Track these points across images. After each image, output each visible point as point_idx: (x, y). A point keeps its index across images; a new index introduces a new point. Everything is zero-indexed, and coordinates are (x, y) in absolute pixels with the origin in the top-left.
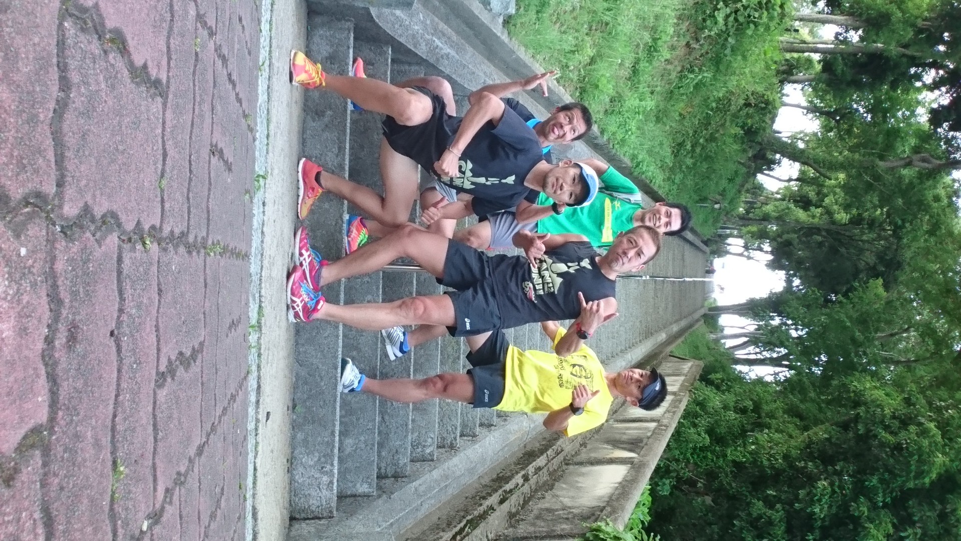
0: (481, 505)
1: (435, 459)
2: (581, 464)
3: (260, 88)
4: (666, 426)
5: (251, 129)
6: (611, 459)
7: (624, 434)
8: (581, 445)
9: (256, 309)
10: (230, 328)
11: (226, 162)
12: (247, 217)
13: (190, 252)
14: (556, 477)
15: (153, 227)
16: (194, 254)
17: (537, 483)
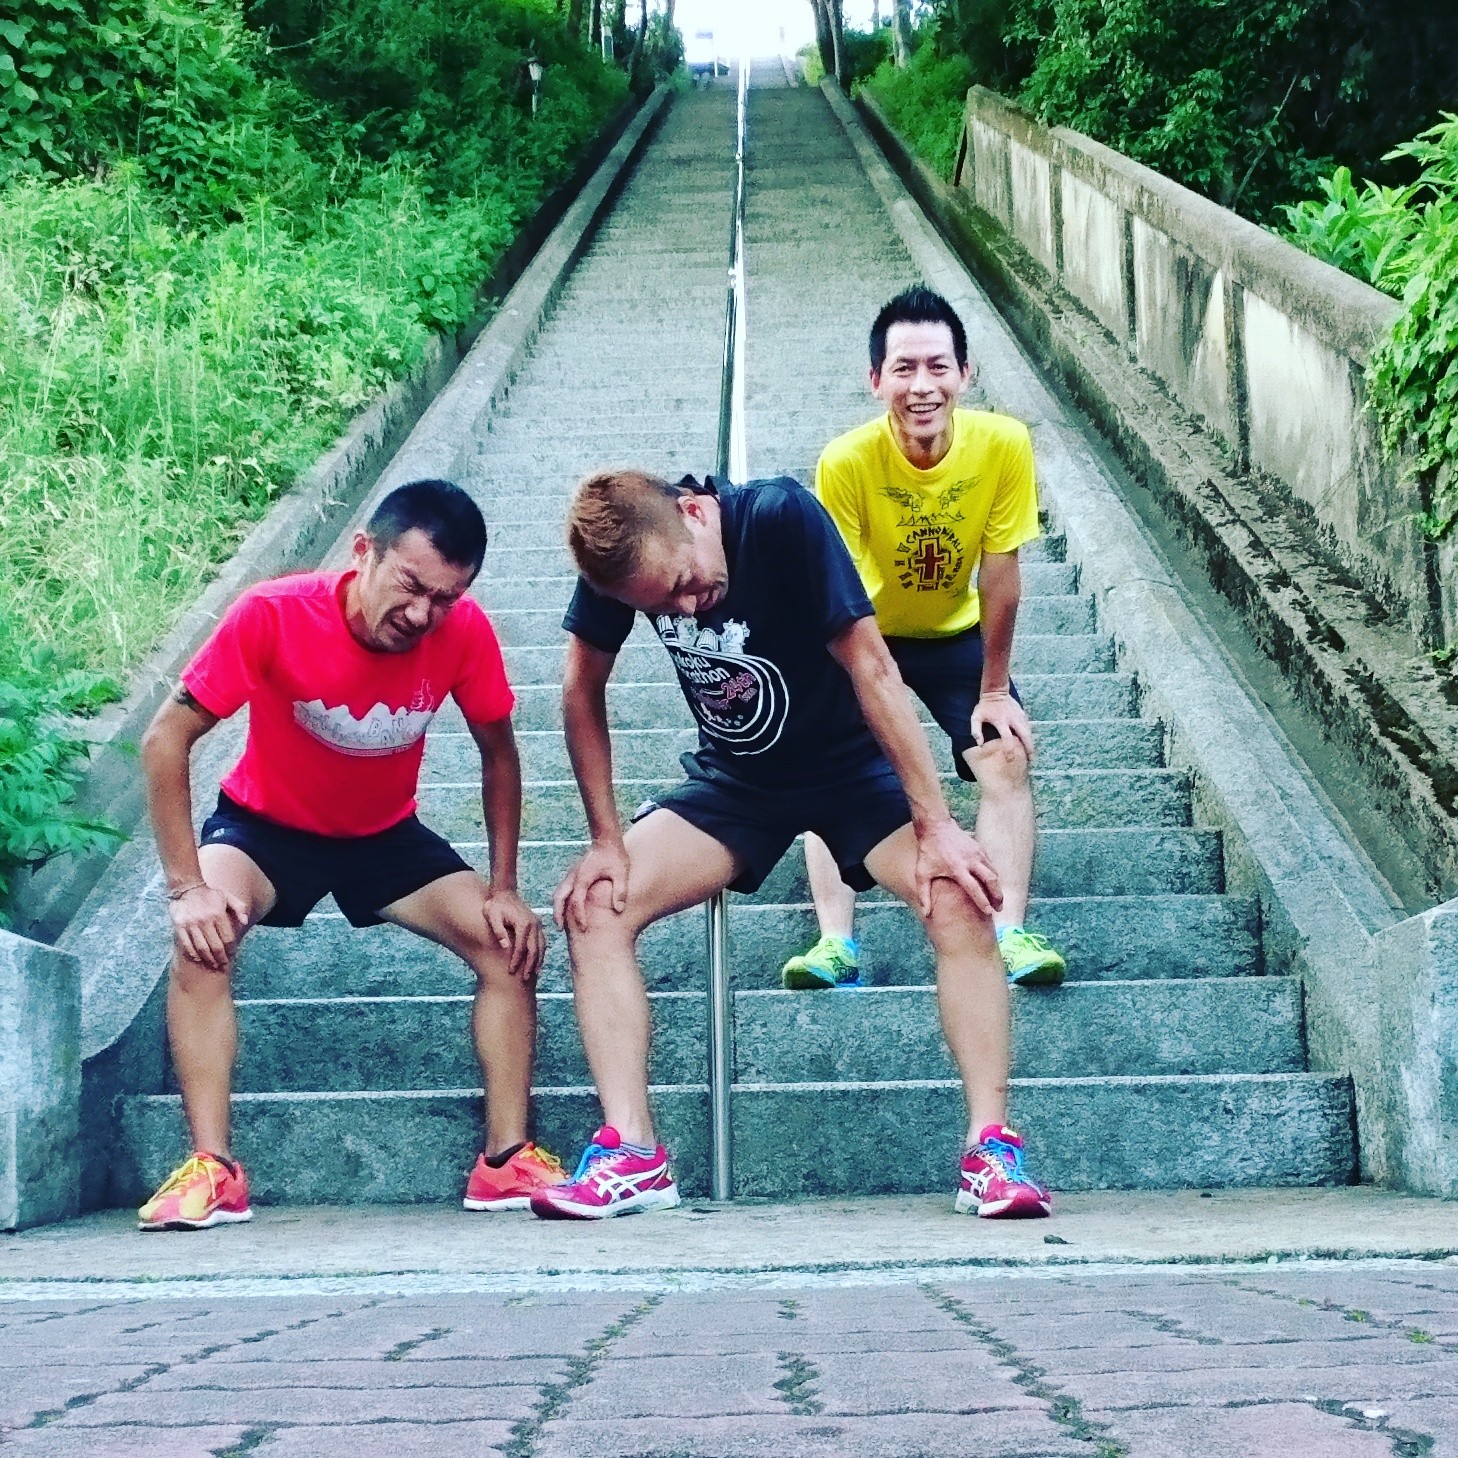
0: (1344, 700)
1: (1217, 828)
2: (1244, 430)
7: (1164, 310)
8: (1198, 430)
11: (427, 1338)
14: (1278, 500)
17: (1293, 548)
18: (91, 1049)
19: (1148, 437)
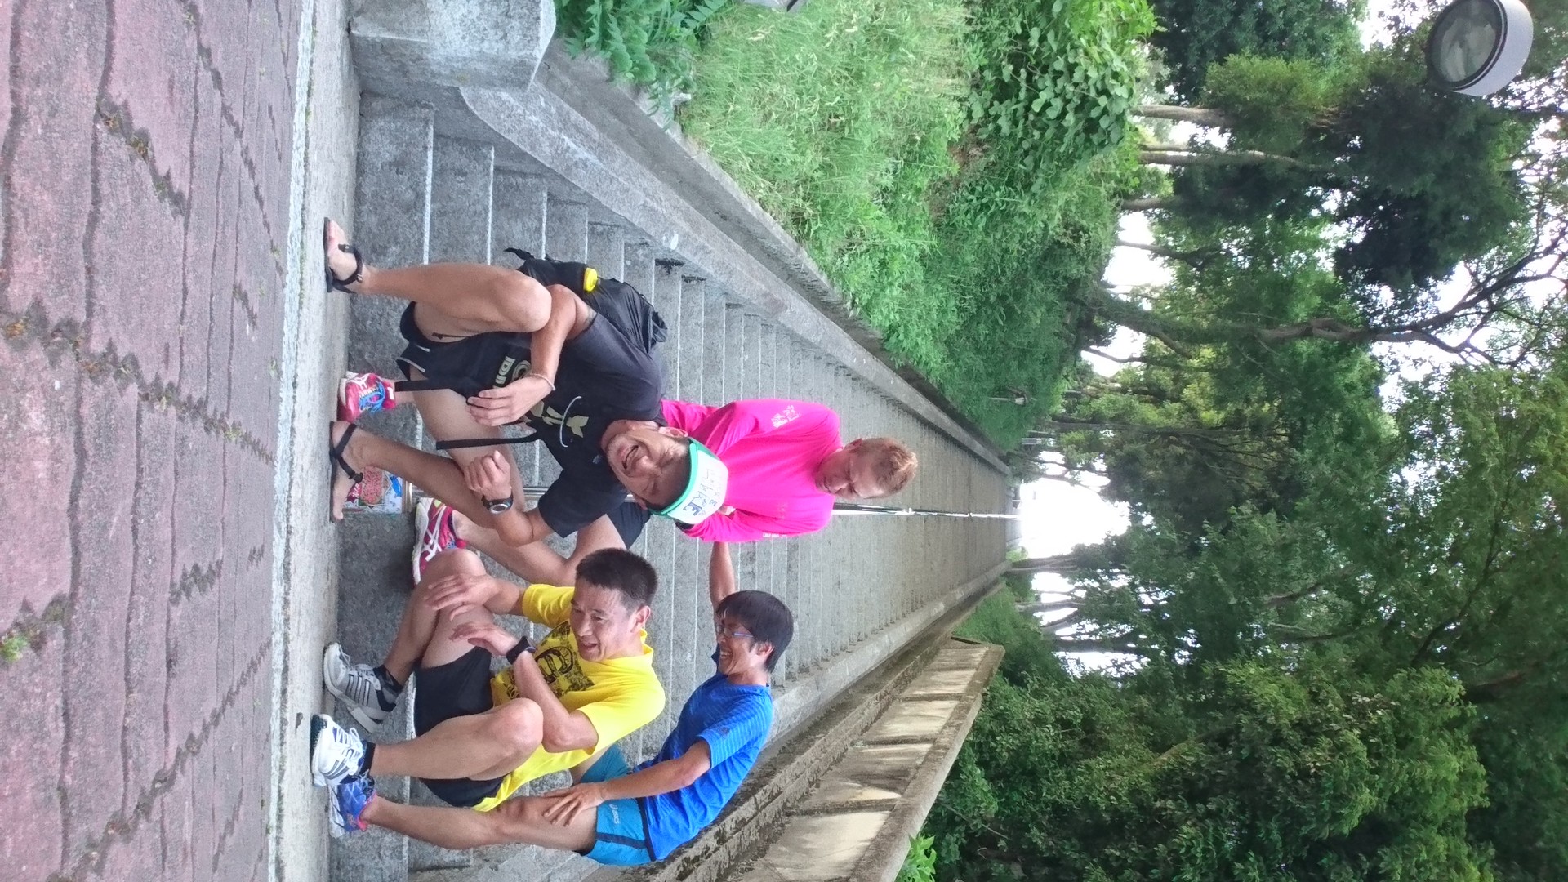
2: (810, 813)
3: (292, 208)
4: (946, 749)
5: (280, 270)
6: (858, 803)
7: (880, 763)
8: (811, 784)
9: (283, 546)
10: (251, 558)
11: (250, 311)
12: (273, 399)
13: (207, 430)
14: (771, 835)
15: (171, 385)
16: (213, 433)
17: (740, 845)
18: (466, 93)
19: (809, 755)
